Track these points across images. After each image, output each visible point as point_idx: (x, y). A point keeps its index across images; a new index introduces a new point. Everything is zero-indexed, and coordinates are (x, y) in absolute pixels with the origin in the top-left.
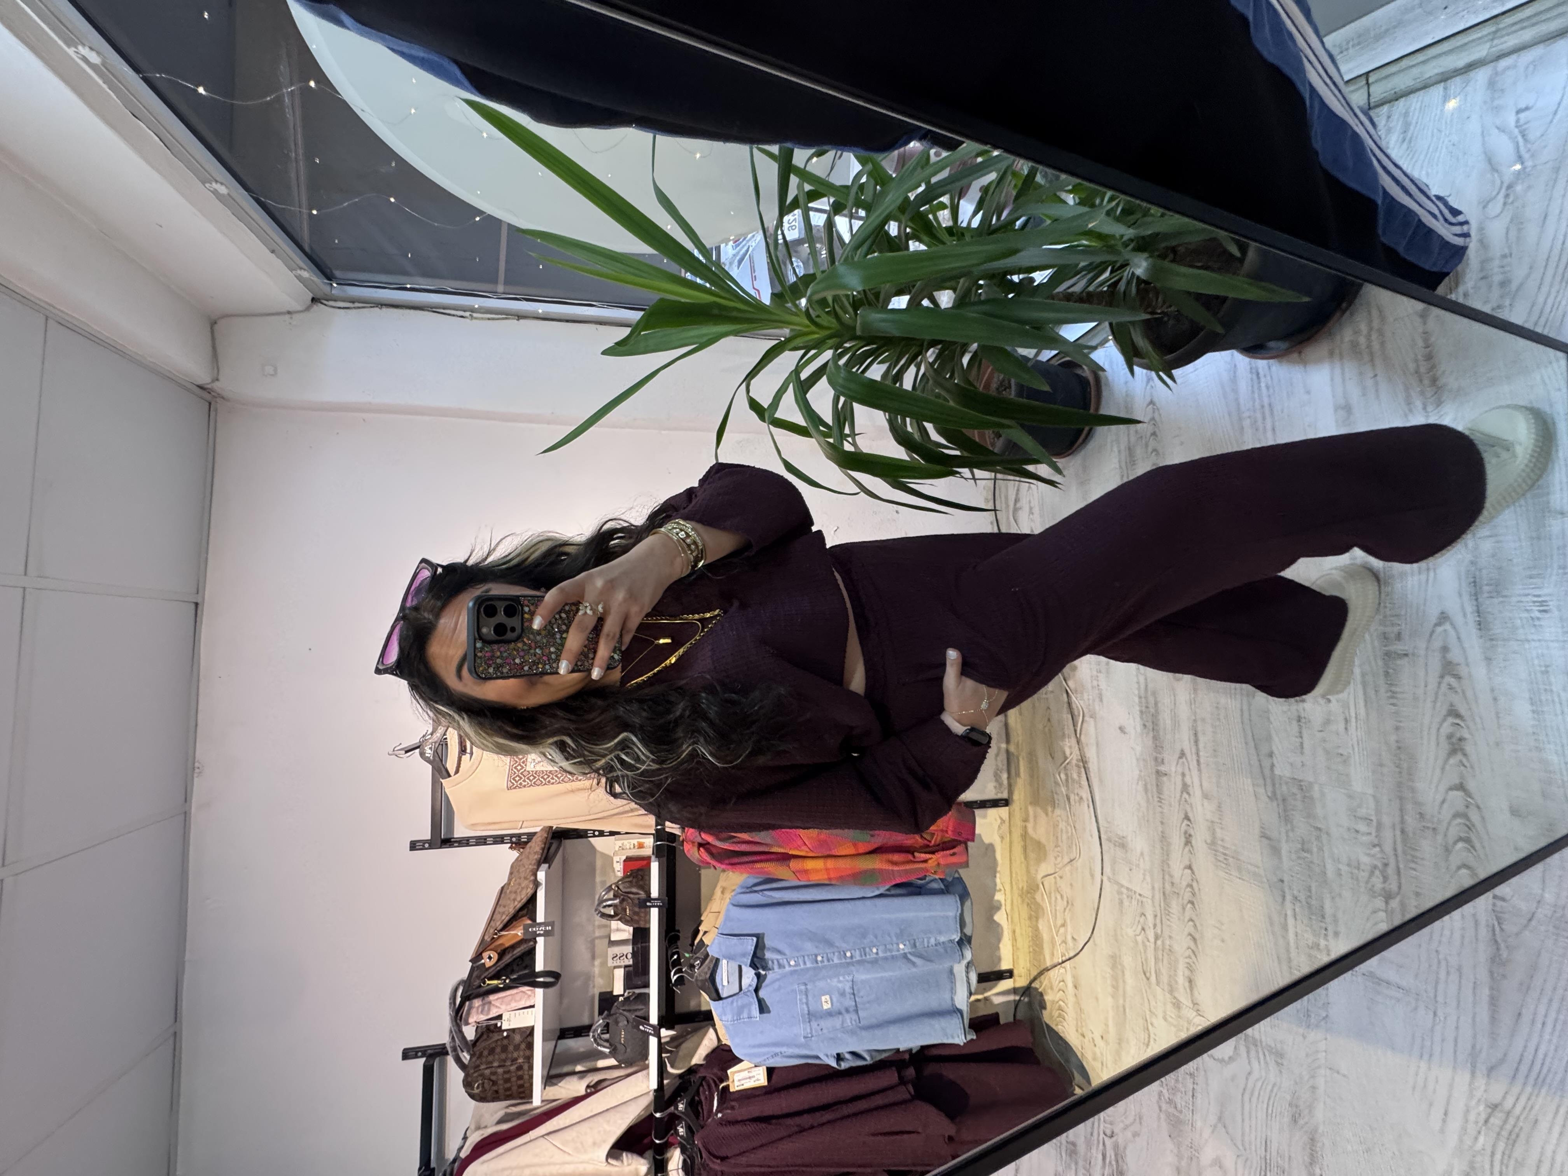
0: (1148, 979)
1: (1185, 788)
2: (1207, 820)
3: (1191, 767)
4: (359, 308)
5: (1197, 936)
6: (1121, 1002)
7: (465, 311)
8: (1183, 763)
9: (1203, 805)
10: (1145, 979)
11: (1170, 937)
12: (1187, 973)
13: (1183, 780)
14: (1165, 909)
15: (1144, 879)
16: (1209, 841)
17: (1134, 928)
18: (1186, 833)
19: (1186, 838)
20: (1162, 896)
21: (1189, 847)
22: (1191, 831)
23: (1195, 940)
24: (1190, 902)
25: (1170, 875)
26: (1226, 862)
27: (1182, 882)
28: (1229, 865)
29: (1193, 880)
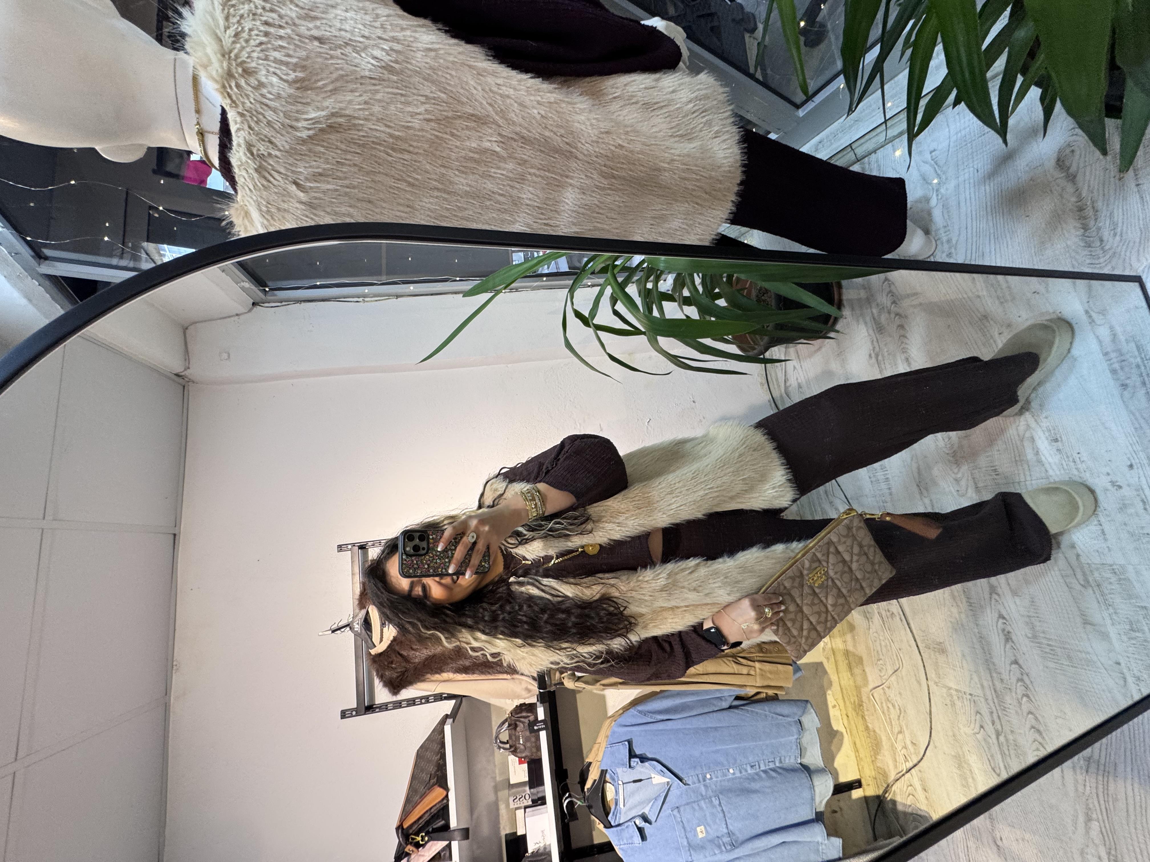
0: (999, 775)
1: (993, 590)
2: (1023, 616)
4: (287, 305)
5: (1040, 728)
9: (1015, 602)
11: (1012, 732)
14: (1000, 706)
15: (971, 679)
16: (1030, 635)
17: (972, 725)
18: (1003, 630)
19: (1005, 635)
20: (993, 693)
21: (1010, 643)
22: (1009, 628)
23: (1039, 731)
24: (1024, 695)
25: (997, 672)
26: (1052, 652)
27: (1012, 678)
28: (1057, 655)
29: (1022, 674)
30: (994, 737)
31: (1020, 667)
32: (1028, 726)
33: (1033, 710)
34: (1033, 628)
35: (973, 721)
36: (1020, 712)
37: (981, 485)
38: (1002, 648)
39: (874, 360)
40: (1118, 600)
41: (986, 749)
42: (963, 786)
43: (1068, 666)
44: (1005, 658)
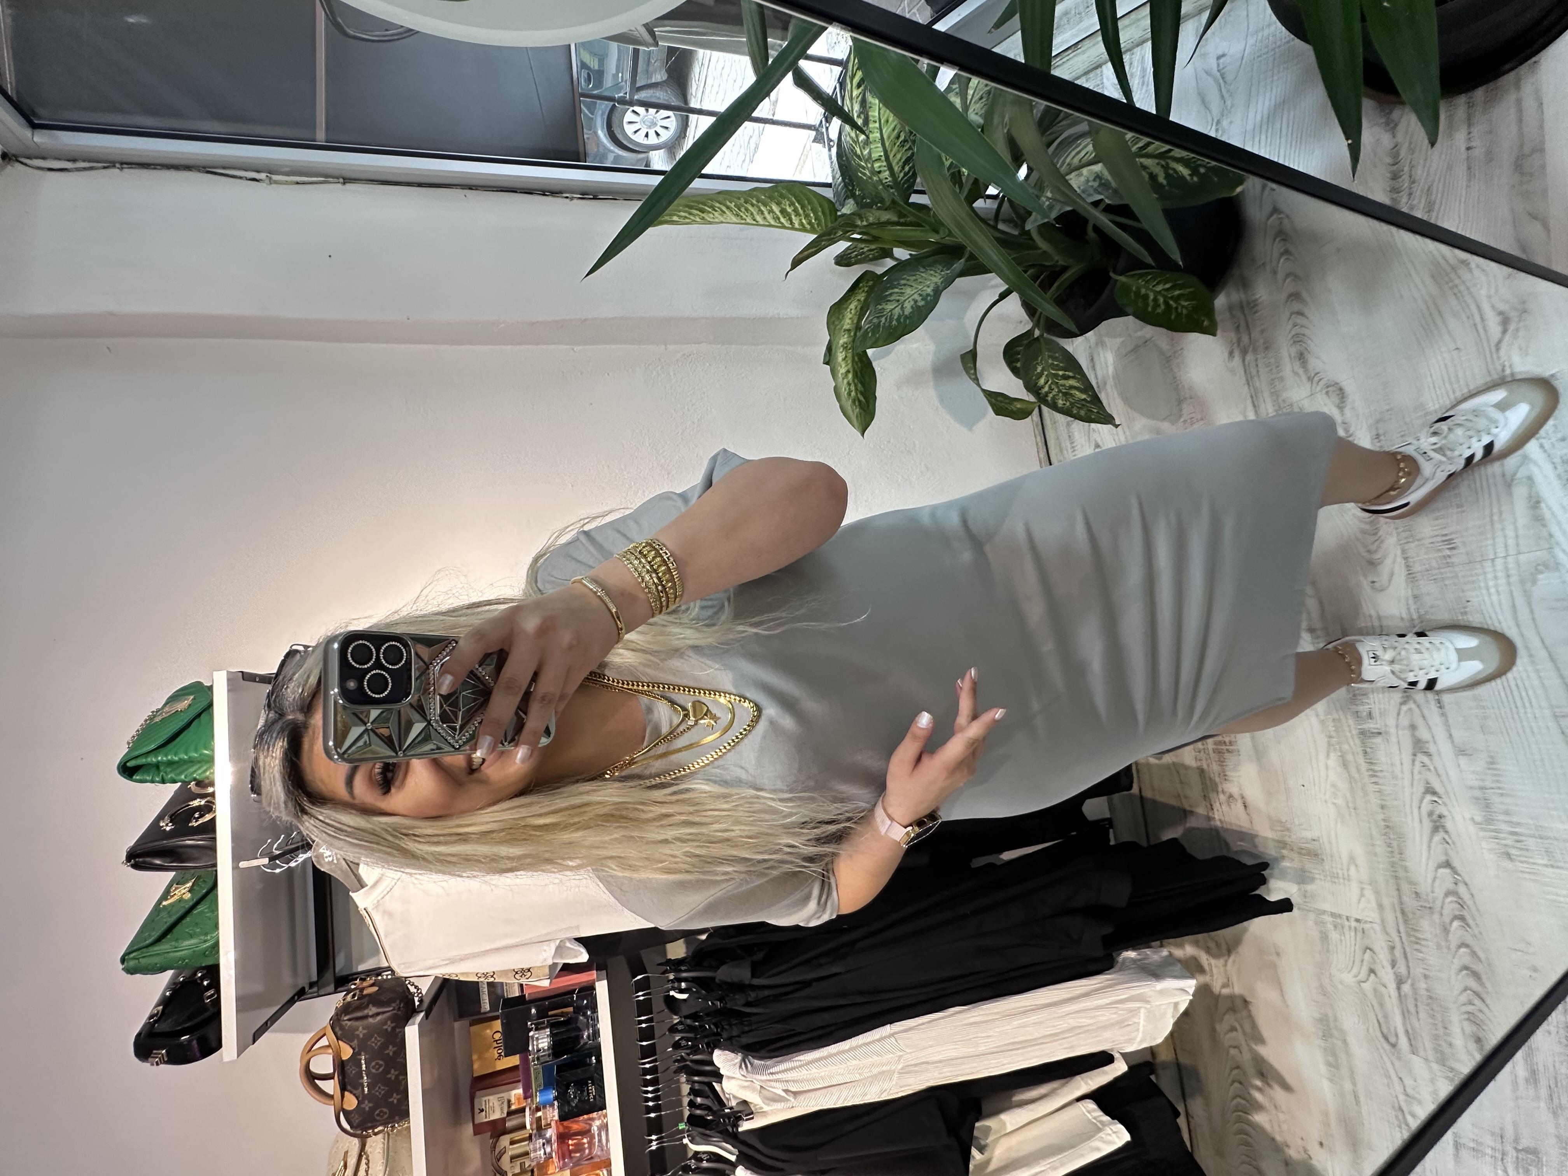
0: (1394, 1046)
1: (1419, 747)
2: (1471, 788)
3: (1426, 712)
4: (85, 169)
5: (1479, 968)
6: (1348, 1086)
7: (258, 172)
8: (1410, 709)
9: (1459, 766)
10: (1387, 1047)
11: (1426, 977)
12: (1469, 1028)
13: (1413, 736)
14: (1408, 935)
15: (1362, 895)
16: (1478, 819)
17: (1355, 970)
18: (1430, 814)
19: (1433, 821)
20: (1399, 915)
21: (1441, 834)
22: (1441, 810)
23: (1476, 975)
24: (1456, 917)
25: (1411, 883)
26: (1519, 845)
27: (1437, 890)
28: (1527, 850)
29: (1456, 884)
30: (1392, 986)
31: (1456, 873)
32: (1456, 965)
33: (1469, 940)
34: (1487, 807)
35: (1357, 962)
36: (1443, 944)
37: (1417, 568)
38: (1426, 840)
39: (1237, 360)
41: (1376, 1006)
42: (1329, 1064)
43: (1546, 866)
44: (1428, 858)
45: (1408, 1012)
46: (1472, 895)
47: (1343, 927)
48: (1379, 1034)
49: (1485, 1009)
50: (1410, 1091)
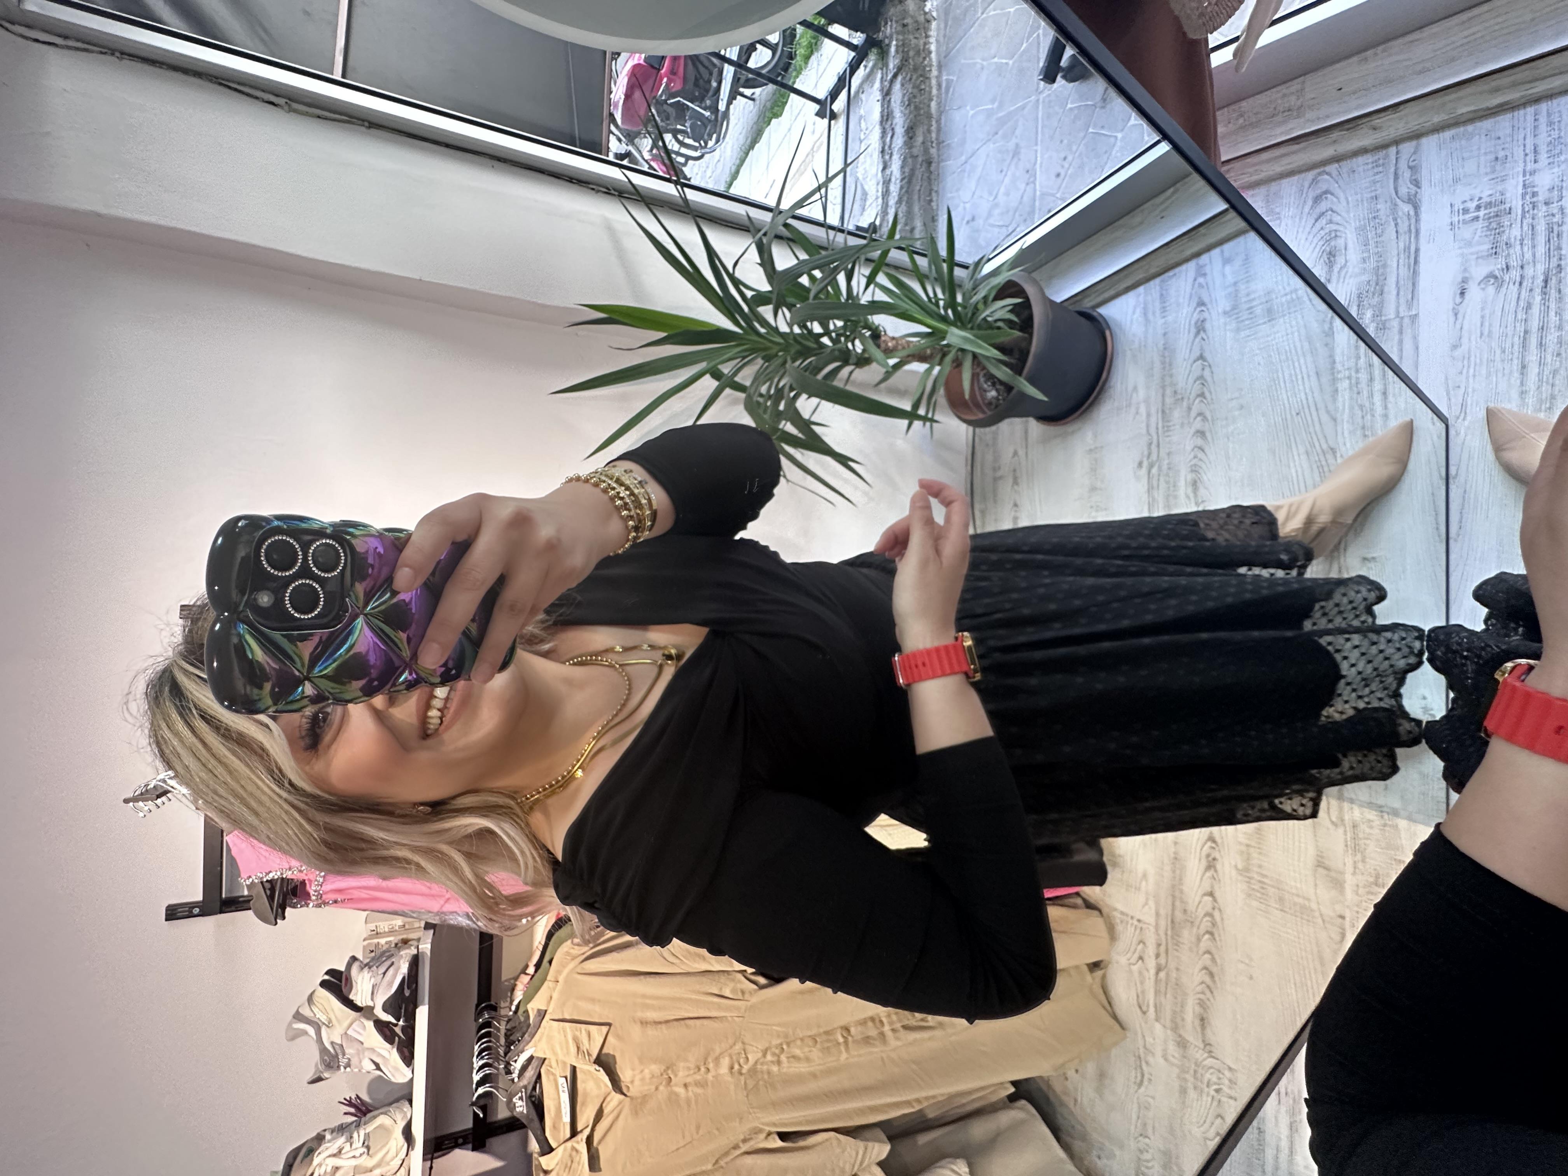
0: (1144, 1013)
4: (77, 49)
5: (1214, 970)
7: (277, 96)
11: (1178, 969)
12: (1198, 1009)
14: (1172, 938)
15: (1146, 904)
16: (1240, 866)
17: (1129, 955)
18: (1208, 856)
19: (1209, 862)
22: (1216, 854)
23: (1211, 975)
24: (1208, 932)
25: (1182, 901)
26: (1263, 891)
27: (1199, 910)
28: (1267, 895)
29: (1214, 909)
30: (1153, 971)
31: (1215, 900)
32: (1200, 965)
33: (1214, 951)
34: (1248, 858)
35: (1132, 949)
38: (1200, 873)
39: (1144, 471)
40: (1372, 848)
41: (1137, 982)
43: (1277, 909)
44: (1199, 887)
45: (1160, 991)
46: (1222, 919)
47: (1127, 922)
48: (1135, 1002)
49: (1212, 999)
50: (1148, 1046)
